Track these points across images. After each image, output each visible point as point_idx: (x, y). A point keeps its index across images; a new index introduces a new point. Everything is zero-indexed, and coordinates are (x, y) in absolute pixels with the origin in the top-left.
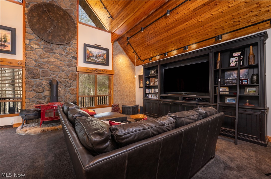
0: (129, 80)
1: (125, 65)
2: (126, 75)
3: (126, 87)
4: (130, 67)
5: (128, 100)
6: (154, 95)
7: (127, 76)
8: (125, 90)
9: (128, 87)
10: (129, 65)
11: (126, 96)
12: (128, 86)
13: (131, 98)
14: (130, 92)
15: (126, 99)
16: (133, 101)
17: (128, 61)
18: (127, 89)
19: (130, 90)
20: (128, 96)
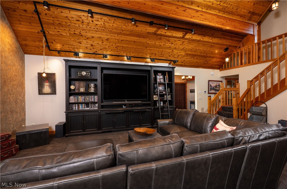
0: (14, 79)
1: (8, 46)
2: (10, 67)
3: (10, 94)
4: (16, 53)
5: (14, 119)
6: (83, 105)
7: (12, 71)
8: (8, 100)
9: (13, 94)
10: (15, 49)
11: (9, 113)
12: (14, 91)
13: (19, 114)
14: (16, 103)
15: (10, 119)
16: (22, 119)
17: (13, 40)
18: (11, 98)
19: (17, 99)
20: (13, 111)
